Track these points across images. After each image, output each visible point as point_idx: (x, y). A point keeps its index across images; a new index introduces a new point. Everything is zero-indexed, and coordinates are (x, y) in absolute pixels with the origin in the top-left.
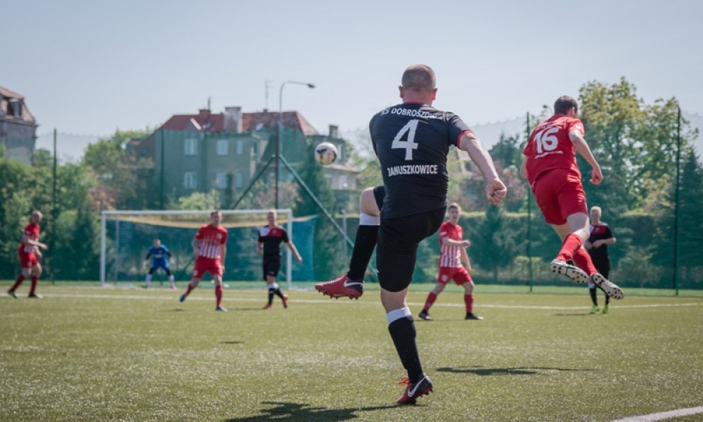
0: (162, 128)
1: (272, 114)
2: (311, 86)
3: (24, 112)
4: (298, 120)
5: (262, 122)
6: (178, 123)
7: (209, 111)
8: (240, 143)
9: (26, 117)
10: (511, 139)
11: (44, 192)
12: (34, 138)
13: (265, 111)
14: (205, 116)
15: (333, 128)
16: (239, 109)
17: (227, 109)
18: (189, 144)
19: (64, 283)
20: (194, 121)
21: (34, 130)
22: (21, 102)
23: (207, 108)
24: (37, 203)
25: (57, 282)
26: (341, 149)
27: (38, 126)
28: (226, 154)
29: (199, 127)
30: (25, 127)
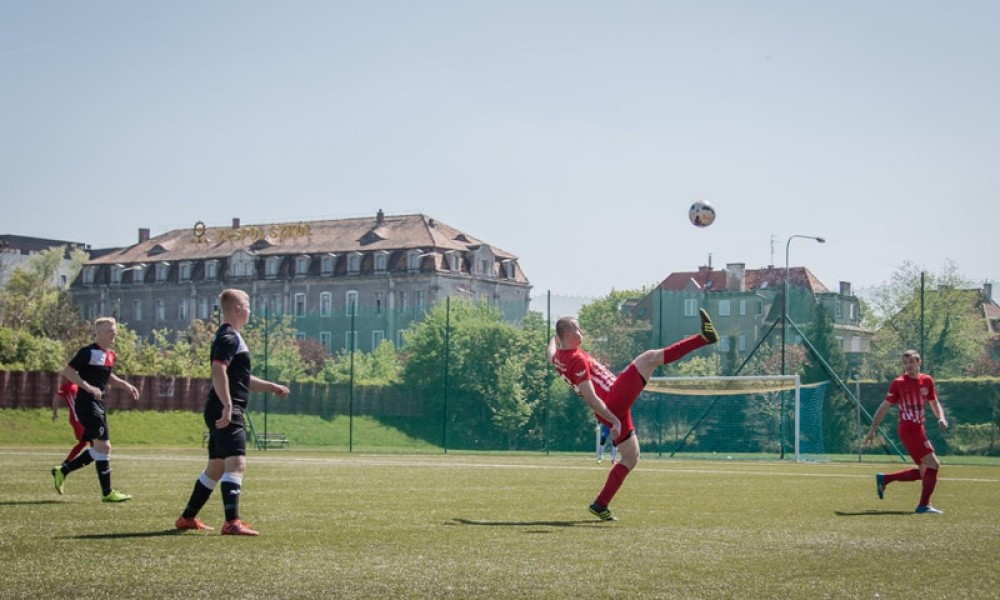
0: (660, 287)
1: (778, 270)
2: (820, 240)
3: (517, 273)
4: (806, 277)
5: (768, 279)
6: (677, 282)
7: (710, 268)
8: (743, 303)
9: (519, 278)
11: (536, 357)
12: (527, 300)
13: (770, 267)
14: (705, 274)
15: (845, 286)
16: (743, 265)
17: (729, 265)
18: (689, 303)
19: (559, 453)
20: (693, 279)
21: (528, 292)
22: (515, 260)
23: (708, 265)
24: (530, 367)
25: (550, 453)
26: (854, 308)
27: (531, 287)
28: (729, 314)
29: (699, 286)
30: (518, 289)
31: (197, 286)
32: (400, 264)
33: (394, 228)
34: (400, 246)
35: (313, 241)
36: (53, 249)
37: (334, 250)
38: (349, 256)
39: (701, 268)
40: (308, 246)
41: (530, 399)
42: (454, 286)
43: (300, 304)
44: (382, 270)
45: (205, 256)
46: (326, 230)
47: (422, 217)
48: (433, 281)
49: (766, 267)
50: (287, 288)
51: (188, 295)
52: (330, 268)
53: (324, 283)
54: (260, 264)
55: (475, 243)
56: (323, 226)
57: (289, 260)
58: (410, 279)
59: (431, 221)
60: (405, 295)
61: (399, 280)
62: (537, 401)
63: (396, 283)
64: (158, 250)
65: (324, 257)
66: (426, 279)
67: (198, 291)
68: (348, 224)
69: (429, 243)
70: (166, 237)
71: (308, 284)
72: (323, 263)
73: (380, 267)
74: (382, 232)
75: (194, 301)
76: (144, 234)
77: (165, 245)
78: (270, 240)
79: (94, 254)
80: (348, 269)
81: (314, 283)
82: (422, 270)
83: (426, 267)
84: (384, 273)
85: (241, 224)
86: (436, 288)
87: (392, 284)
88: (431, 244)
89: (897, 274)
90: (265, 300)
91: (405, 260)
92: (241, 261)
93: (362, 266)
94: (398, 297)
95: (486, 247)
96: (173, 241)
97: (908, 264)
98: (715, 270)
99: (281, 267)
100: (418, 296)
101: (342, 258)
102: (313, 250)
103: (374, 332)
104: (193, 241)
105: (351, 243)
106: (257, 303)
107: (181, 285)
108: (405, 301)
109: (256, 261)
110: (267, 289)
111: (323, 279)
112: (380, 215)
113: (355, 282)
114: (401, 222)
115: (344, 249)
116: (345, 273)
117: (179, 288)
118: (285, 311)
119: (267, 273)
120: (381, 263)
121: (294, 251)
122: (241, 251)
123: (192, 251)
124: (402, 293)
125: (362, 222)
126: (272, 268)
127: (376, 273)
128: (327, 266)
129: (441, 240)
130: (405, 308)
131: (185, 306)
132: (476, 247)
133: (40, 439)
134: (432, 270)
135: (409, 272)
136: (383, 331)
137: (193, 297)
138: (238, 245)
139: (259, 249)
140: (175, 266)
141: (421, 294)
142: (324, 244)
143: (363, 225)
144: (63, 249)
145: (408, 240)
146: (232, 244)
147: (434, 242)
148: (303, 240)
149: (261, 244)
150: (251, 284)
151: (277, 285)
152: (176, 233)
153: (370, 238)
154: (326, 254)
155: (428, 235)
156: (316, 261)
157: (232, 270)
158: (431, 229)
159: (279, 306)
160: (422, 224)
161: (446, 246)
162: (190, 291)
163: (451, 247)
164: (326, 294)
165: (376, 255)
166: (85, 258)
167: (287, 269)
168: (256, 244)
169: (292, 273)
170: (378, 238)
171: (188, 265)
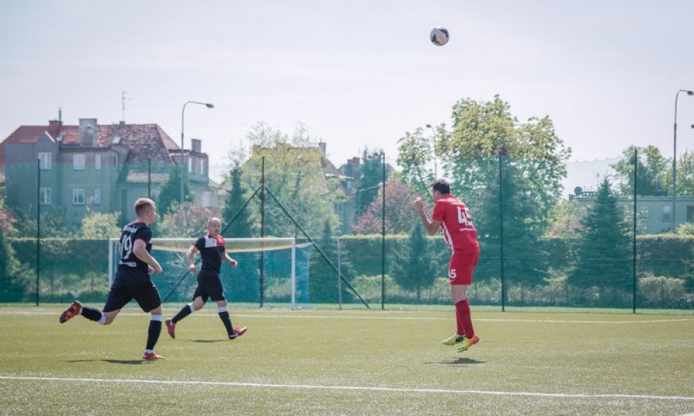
0: (10, 139)
1: (130, 126)
2: (209, 106)
4: (158, 134)
5: (120, 135)
7: (60, 122)
8: (98, 157)
10: (376, 154)
13: (122, 123)
14: (56, 127)
15: (196, 143)
16: (95, 120)
17: (81, 120)
18: (43, 157)
20: (47, 133)
23: (58, 120)
26: (204, 163)
28: (83, 168)
29: (53, 140)
39: (51, 122)
49: (118, 123)
89: (252, 134)
97: (262, 124)
98: (64, 124)
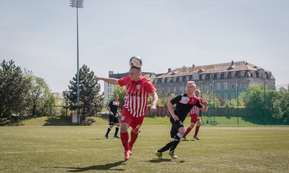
3: (271, 76)
9: (272, 78)
11: (284, 99)
12: (274, 83)
22: (270, 73)
24: (282, 102)
27: (275, 80)
30: (272, 80)
31: (184, 83)
32: (239, 75)
33: (236, 65)
34: (239, 70)
35: (214, 70)
36: (147, 75)
37: (220, 72)
38: (224, 73)
40: (213, 71)
41: (283, 111)
42: (254, 80)
43: (212, 87)
44: (234, 77)
45: (186, 75)
46: (218, 67)
47: (244, 62)
48: (248, 79)
50: (208, 83)
51: (182, 85)
52: (220, 77)
53: (218, 81)
54: (200, 76)
55: (259, 68)
56: (217, 65)
57: (208, 75)
58: (242, 79)
59: (247, 63)
60: (240, 83)
61: (239, 79)
62: (285, 111)
63: (238, 80)
64: (173, 74)
65: (217, 74)
66: (246, 79)
67: (184, 84)
68: (224, 65)
69: (246, 69)
70: (175, 70)
71: (213, 81)
72: (217, 76)
73: (233, 76)
74: (233, 67)
75: (183, 87)
76: (170, 70)
77: (175, 73)
78: (203, 70)
79: (157, 75)
80: (224, 77)
81: (215, 81)
82: (245, 76)
83: (246, 75)
84: (234, 78)
85: (195, 66)
86: (249, 81)
87: (237, 80)
88: (247, 69)
90: (202, 86)
91: (240, 73)
92: (195, 76)
93: (228, 76)
94: (238, 84)
95: (262, 70)
96: (177, 71)
99: (206, 77)
100: (244, 83)
101: (223, 74)
102: (215, 72)
103: (232, 93)
104: (182, 71)
105: (225, 70)
106: (200, 87)
107: (180, 83)
108: (240, 85)
109: (199, 76)
110: (203, 83)
111: (218, 80)
112: (232, 62)
113: (226, 80)
114: (238, 64)
115: (223, 72)
116: (224, 78)
117: (179, 84)
118: (208, 89)
119: (202, 79)
120: (233, 75)
121: (209, 73)
122: (195, 73)
123: (182, 74)
124: (239, 83)
125: (227, 64)
126: (204, 77)
127: (232, 78)
128: (219, 76)
129: (250, 68)
130: (240, 87)
131: (181, 88)
132: (260, 70)
133: (156, 123)
134: (248, 76)
135: (241, 77)
136: (234, 93)
137: (183, 86)
138: (194, 72)
139: (200, 72)
140: (178, 78)
141: (245, 83)
142: (217, 71)
143: (228, 65)
144: (149, 75)
145: (240, 68)
146: (193, 72)
147: (248, 69)
148: (212, 70)
149: (201, 71)
150: (198, 82)
151: (205, 82)
152: (178, 69)
153: (230, 68)
154: (218, 73)
155: (246, 67)
156: (215, 75)
157: (193, 78)
158: (247, 65)
159: (206, 87)
160: (244, 64)
161: (251, 70)
162: (182, 84)
163: (253, 70)
164: (219, 84)
165: (232, 73)
166: (155, 77)
167: (208, 77)
168: (199, 71)
169: (209, 78)
170: (232, 68)
171: (182, 77)
